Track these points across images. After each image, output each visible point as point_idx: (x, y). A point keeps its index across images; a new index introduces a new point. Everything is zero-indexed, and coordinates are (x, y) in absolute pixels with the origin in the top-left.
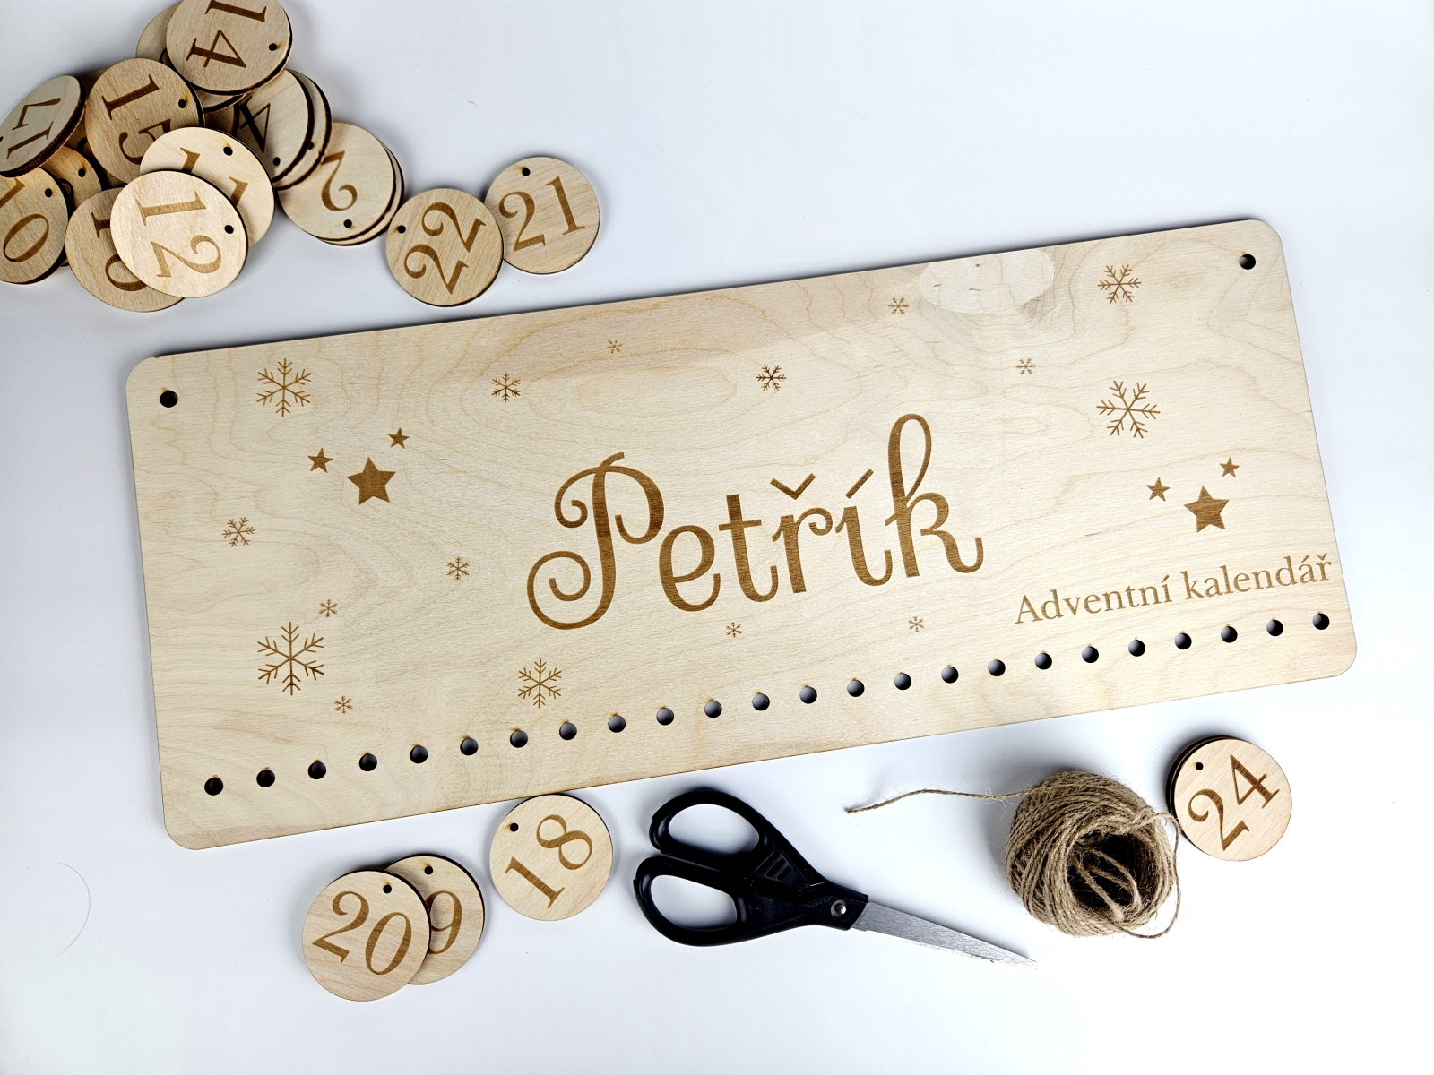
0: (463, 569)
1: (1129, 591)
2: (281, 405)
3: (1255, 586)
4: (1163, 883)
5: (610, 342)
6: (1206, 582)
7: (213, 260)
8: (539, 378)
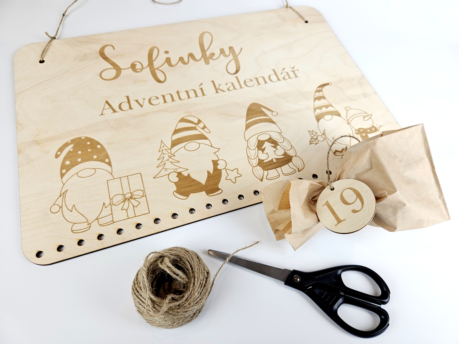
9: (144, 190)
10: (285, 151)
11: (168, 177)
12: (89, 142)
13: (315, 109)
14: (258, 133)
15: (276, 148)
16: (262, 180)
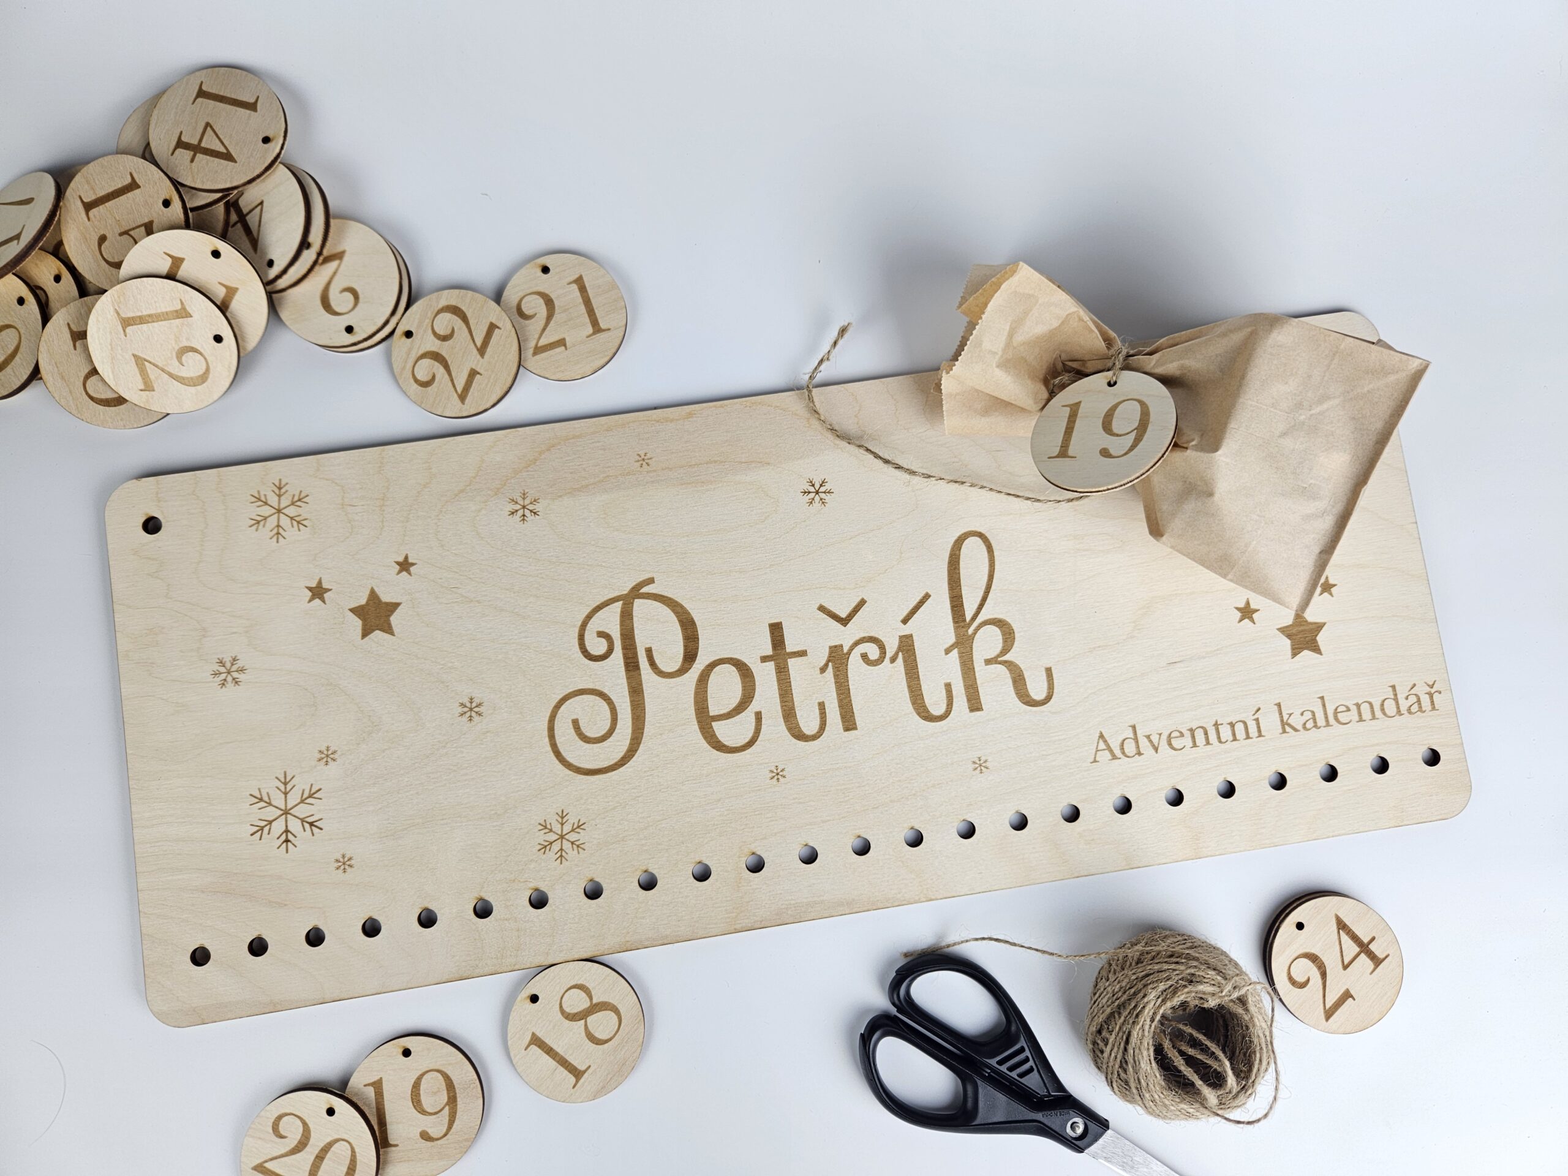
0: (476, 709)
1: (1216, 725)
2: (275, 531)
3: (1357, 718)
4: (1260, 1060)
5: (638, 455)
6: (1302, 714)
7: (201, 372)
8: (561, 496)
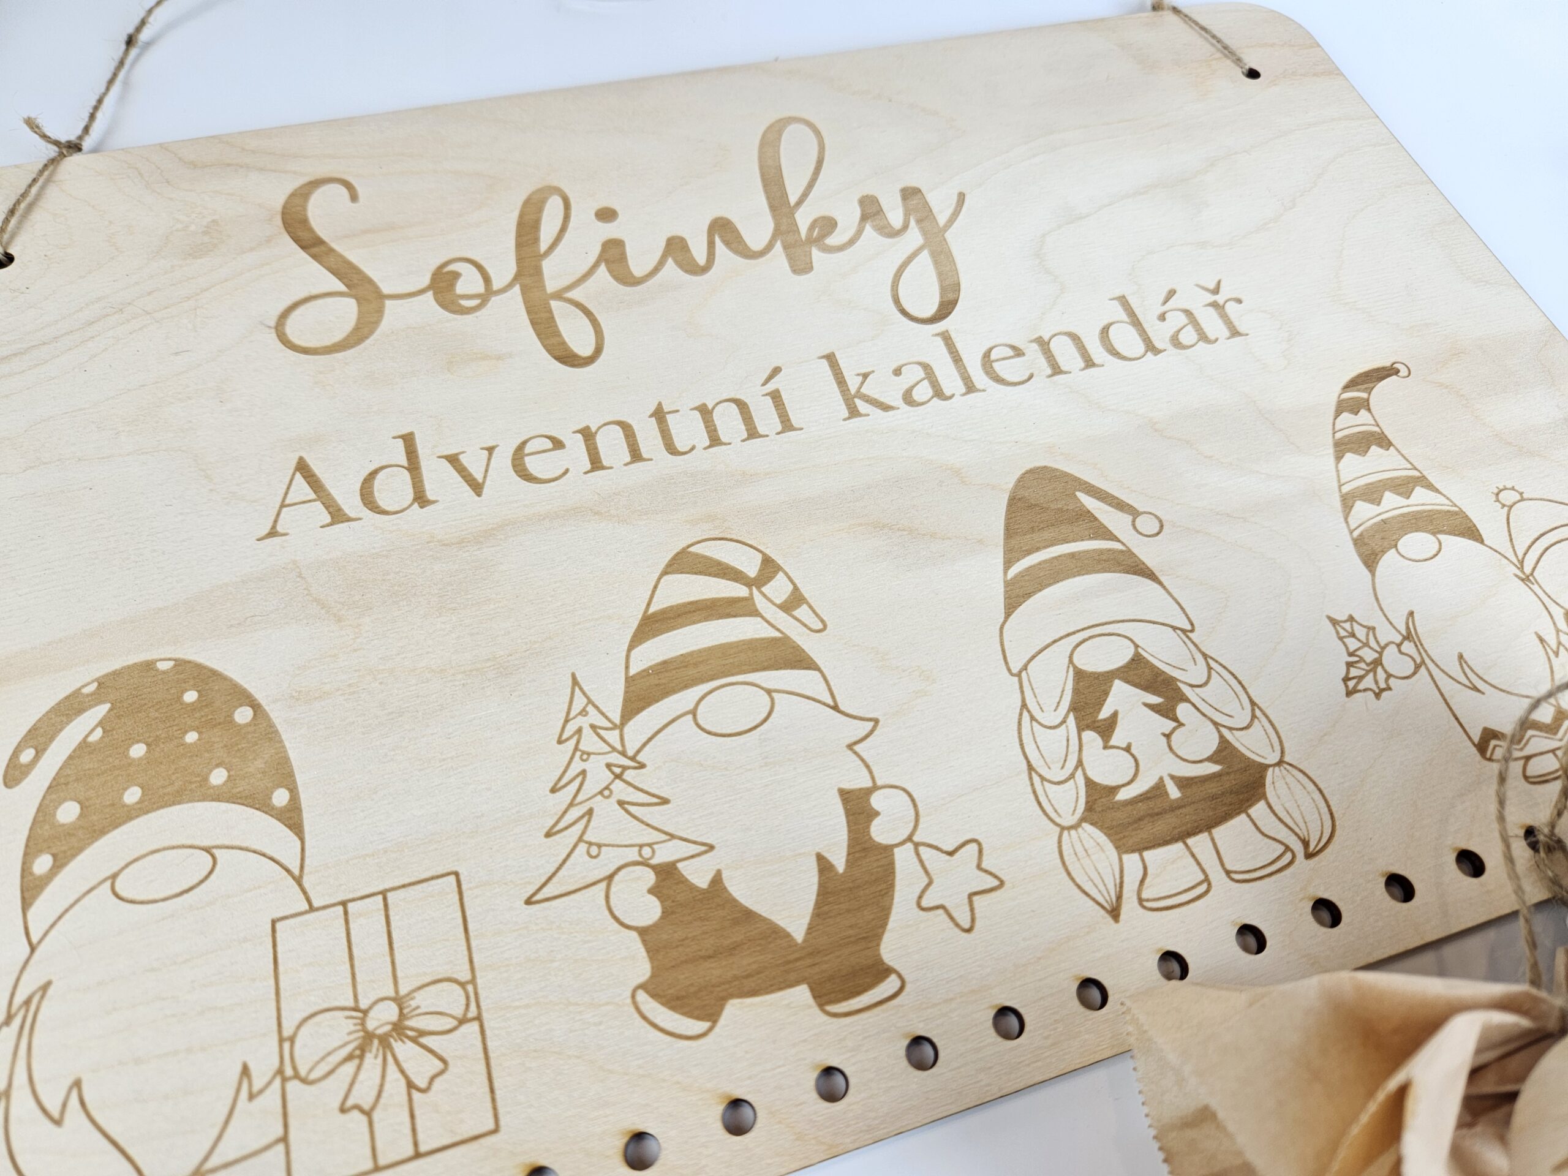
9: (473, 981)
10: (1221, 736)
11: (603, 894)
12: (194, 687)
13: (1347, 502)
14: (1074, 633)
15: (1175, 719)
16: (1115, 913)
